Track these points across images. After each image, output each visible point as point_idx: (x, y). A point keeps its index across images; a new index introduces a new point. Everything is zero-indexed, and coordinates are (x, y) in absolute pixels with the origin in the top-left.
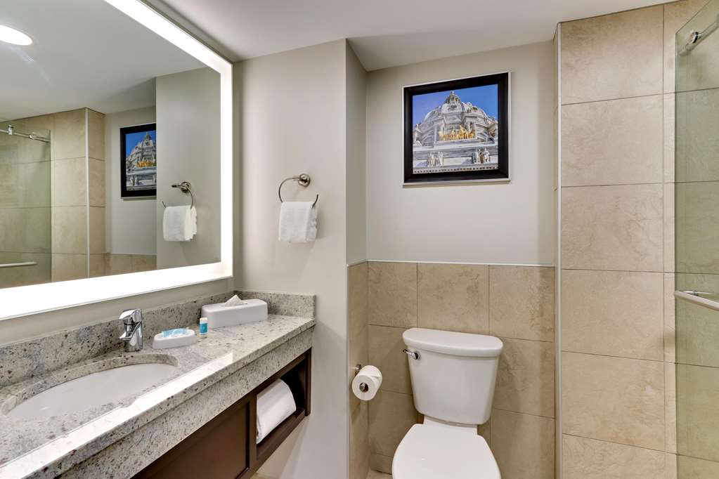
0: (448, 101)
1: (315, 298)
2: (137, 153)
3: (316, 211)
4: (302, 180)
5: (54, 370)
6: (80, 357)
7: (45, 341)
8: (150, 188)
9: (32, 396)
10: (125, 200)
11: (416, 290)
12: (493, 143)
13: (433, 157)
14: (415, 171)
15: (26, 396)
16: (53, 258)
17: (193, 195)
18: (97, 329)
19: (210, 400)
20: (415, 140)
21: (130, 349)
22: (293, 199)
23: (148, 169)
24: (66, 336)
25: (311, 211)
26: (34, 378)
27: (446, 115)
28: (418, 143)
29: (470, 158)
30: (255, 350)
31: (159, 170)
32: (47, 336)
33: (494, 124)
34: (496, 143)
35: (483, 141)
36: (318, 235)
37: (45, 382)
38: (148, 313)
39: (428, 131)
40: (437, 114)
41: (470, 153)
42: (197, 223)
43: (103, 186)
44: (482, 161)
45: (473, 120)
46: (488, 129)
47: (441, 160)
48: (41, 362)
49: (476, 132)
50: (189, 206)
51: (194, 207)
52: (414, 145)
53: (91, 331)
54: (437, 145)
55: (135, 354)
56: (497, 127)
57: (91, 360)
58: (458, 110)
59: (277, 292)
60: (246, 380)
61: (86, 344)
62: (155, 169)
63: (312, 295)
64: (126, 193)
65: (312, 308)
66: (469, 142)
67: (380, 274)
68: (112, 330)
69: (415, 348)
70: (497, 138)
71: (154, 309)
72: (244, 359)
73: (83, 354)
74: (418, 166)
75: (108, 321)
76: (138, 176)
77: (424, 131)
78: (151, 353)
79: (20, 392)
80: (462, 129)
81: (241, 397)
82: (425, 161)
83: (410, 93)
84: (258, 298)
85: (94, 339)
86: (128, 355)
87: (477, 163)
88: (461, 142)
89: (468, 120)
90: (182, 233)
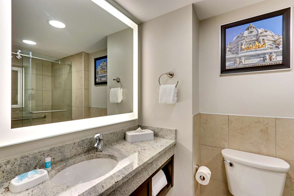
0: (248, 29)
1: (176, 131)
2: (100, 68)
3: (177, 89)
4: (170, 75)
5: (70, 158)
6: (79, 153)
7: (66, 146)
8: (105, 81)
9: (62, 170)
10: (96, 86)
11: (228, 129)
12: (279, 48)
13: (238, 60)
14: (227, 68)
15: (59, 170)
16: (72, 108)
17: (122, 83)
18: (86, 141)
19: (133, 182)
20: (227, 52)
21: (98, 150)
22: (165, 83)
23: (104, 74)
24: (74, 144)
25: (175, 89)
26: (62, 162)
27: (246, 37)
28: (229, 53)
29: (263, 59)
30: (152, 156)
31: (108, 74)
32: (68, 144)
33: (280, 38)
34: (281, 49)
35: (271, 48)
36: (178, 101)
37: (66, 164)
38: (105, 134)
39: (235, 46)
40: (241, 37)
41: (263, 56)
42: (123, 95)
43: (88, 81)
44: (271, 60)
45: (264, 38)
46: (275, 41)
47: (243, 61)
48: (65, 155)
49: (267, 44)
50: (120, 88)
51: (121, 88)
52: (226, 54)
53: (84, 142)
54: (241, 53)
55: (100, 153)
56: (281, 40)
57: (84, 155)
58: (255, 33)
59: (158, 127)
60: (148, 171)
61: (82, 147)
62: (107, 73)
63: (175, 129)
64: (96, 84)
65: (175, 135)
66: (261, 50)
67: (207, 120)
68: (92, 142)
69: (229, 160)
70: (282, 46)
71: (107, 133)
72: (147, 161)
73: (80, 151)
74: (229, 65)
75: (90, 138)
76: (100, 77)
77: (232, 47)
78: (107, 153)
79: (57, 168)
80: (257, 43)
81: (146, 179)
82: (234, 62)
83: (224, 28)
84: (149, 129)
85: (85, 145)
86: (98, 153)
87: (267, 61)
88: (256, 50)
89: (261, 38)
90: (117, 99)
